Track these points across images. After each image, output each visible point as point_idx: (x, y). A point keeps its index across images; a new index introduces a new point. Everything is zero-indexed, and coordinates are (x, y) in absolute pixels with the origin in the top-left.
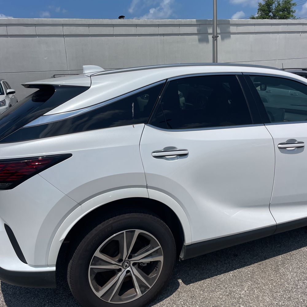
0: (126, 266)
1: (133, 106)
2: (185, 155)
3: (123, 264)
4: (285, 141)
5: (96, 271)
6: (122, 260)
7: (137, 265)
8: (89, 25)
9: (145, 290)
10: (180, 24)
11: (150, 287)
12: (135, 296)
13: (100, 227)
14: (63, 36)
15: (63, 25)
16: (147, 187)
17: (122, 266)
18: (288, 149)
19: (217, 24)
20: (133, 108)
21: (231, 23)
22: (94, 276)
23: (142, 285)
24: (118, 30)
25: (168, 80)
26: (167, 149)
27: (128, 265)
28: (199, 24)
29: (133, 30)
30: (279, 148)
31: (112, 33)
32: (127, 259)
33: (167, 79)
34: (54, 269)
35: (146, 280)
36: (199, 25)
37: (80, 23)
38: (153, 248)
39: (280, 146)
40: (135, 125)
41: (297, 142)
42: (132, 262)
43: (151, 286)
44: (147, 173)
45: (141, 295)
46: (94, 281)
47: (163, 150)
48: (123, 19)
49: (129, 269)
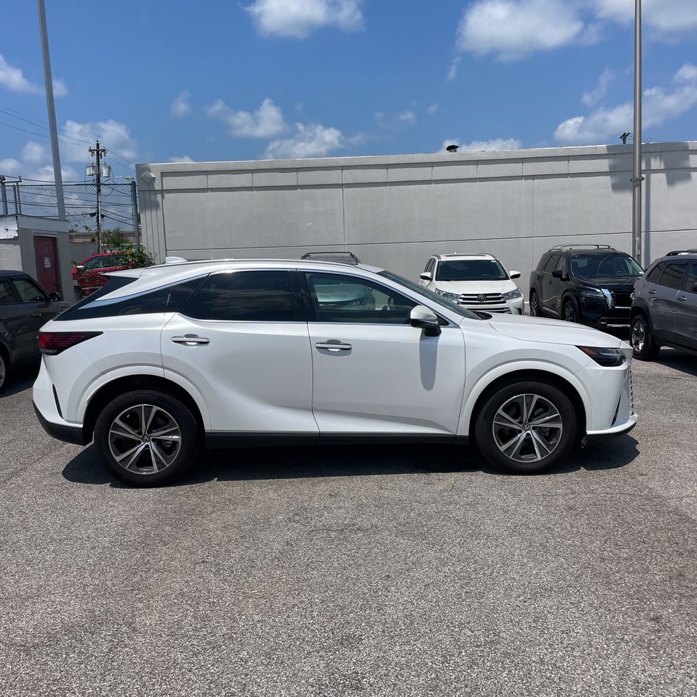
0: (146, 440)
2: (207, 343)
3: (143, 437)
4: (325, 341)
5: (116, 437)
6: (142, 434)
7: (156, 441)
8: (388, 166)
9: (162, 468)
10: (569, 156)
11: (167, 466)
12: (152, 471)
13: (122, 397)
14: (342, 186)
15: (342, 168)
16: (163, 367)
17: (142, 439)
18: (330, 350)
19: (641, 153)
20: (169, 298)
21: (690, 148)
22: (114, 440)
23: (158, 462)
24: (440, 173)
25: (211, 274)
26: (187, 336)
28: (615, 154)
29: (470, 171)
30: (316, 347)
31: (428, 178)
32: (146, 433)
34: (81, 426)
35: (163, 458)
36: (613, 156)
37: (372, 163)
38: (171, 428)
39: (317, 345)
40: (166, 313)
41: (341, 343)
42: (151, 438)
44: (163, 355)
45: (158, 471)
46: (114, 446)
47: (183, 337)
48: (456, 151)
49: (149, 443)
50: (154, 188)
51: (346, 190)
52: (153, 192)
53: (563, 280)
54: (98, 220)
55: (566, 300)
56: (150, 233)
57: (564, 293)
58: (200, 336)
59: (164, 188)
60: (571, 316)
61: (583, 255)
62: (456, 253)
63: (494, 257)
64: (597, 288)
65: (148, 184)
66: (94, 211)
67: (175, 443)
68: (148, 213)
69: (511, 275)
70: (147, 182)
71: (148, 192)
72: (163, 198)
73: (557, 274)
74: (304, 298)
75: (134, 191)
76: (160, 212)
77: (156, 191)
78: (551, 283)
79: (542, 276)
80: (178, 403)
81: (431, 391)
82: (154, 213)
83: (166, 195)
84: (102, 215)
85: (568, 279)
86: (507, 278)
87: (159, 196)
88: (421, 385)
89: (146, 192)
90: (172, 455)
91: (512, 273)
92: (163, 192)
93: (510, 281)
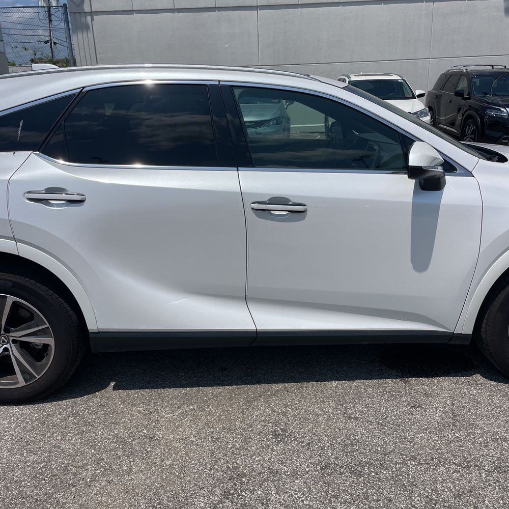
1: (21, 125)
2: (81, 202)
4: (265, 199)
7: (19, 343)
9: (31, 379)
11: (38, 377)
12: (15, 383)
14: (256, 8)
16: (14, 239)
20: (20, 128)
23: (24, 372)
25: (85, 90)
26: (49, 191)
27: (6, 341)
30: (253, 209)
33: (84, 88)
35: (31, 366)
38: (38, 326)
39: (253, 206)
40: (17, 153)
41: (291, 203)
42: (11, 339)
43: (38, 375)
44: (13, 221)
45: (24, 384)
47: (44, 192)
49: (8, 346)
50: (84, 10)
51: (261, 12)
52: (84, 14)
53: (465, 99)
54: (51, 47)
55: (468, 119)
56: (82, 54)
57: (466, 111)
58: (70, 190)
59: (93, 10)
60: (472, 134)
61: (481, 75)
62: (361, 73)
63: (401, 77)
64: (502, 107)
65: (78, 6)
66: (47, 39)
67: (46, 347)
68: (80, 35)
69: (417, 94)
70: (77, 4)
71: (79, 14)
72: (92, 20)
73: (459, 94)
74: (231, 127)
75: (66, 13)
76: (90, 35)
77: (85, 13)
78: (451, 102)
79: (440, 96)
80: (44, 290)
81: (424, 273)
82: (85, 34)
83: (95, 17)
84: (54, 42)
85: (469, 98)
86: (413, 97)
87: (89, 18)
88: (411, 266)
89: (76, 14)
90: (44, 361)
91: (418, 92)
92: (92, 13)
93: (416, 100)
